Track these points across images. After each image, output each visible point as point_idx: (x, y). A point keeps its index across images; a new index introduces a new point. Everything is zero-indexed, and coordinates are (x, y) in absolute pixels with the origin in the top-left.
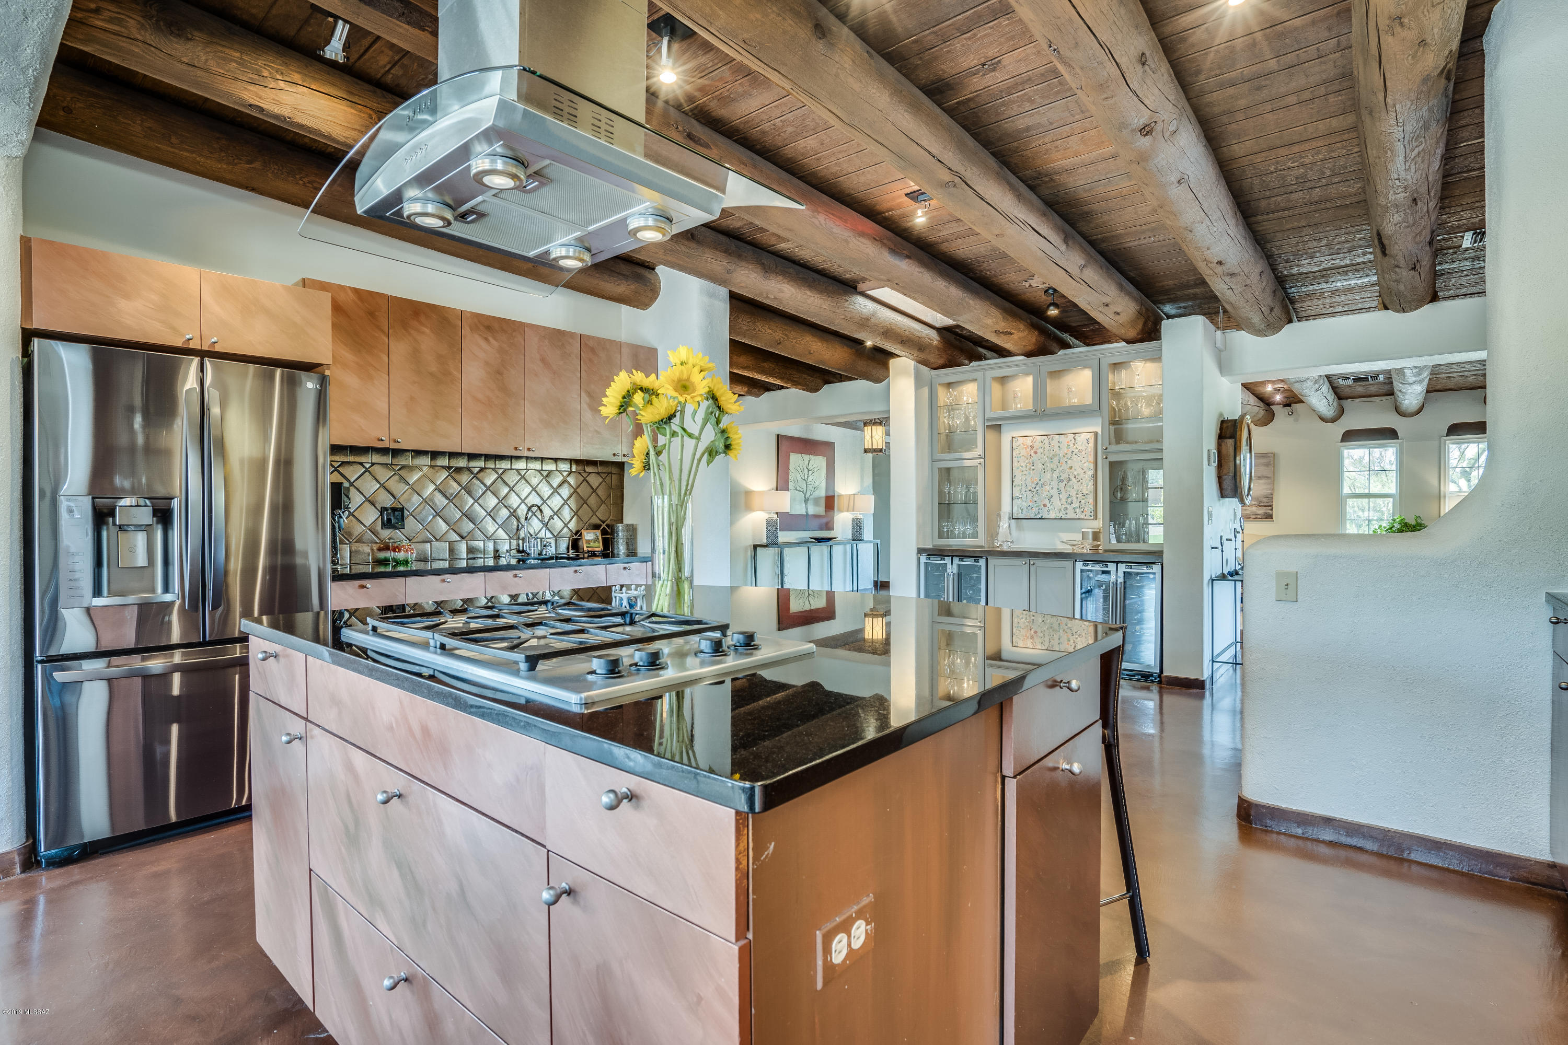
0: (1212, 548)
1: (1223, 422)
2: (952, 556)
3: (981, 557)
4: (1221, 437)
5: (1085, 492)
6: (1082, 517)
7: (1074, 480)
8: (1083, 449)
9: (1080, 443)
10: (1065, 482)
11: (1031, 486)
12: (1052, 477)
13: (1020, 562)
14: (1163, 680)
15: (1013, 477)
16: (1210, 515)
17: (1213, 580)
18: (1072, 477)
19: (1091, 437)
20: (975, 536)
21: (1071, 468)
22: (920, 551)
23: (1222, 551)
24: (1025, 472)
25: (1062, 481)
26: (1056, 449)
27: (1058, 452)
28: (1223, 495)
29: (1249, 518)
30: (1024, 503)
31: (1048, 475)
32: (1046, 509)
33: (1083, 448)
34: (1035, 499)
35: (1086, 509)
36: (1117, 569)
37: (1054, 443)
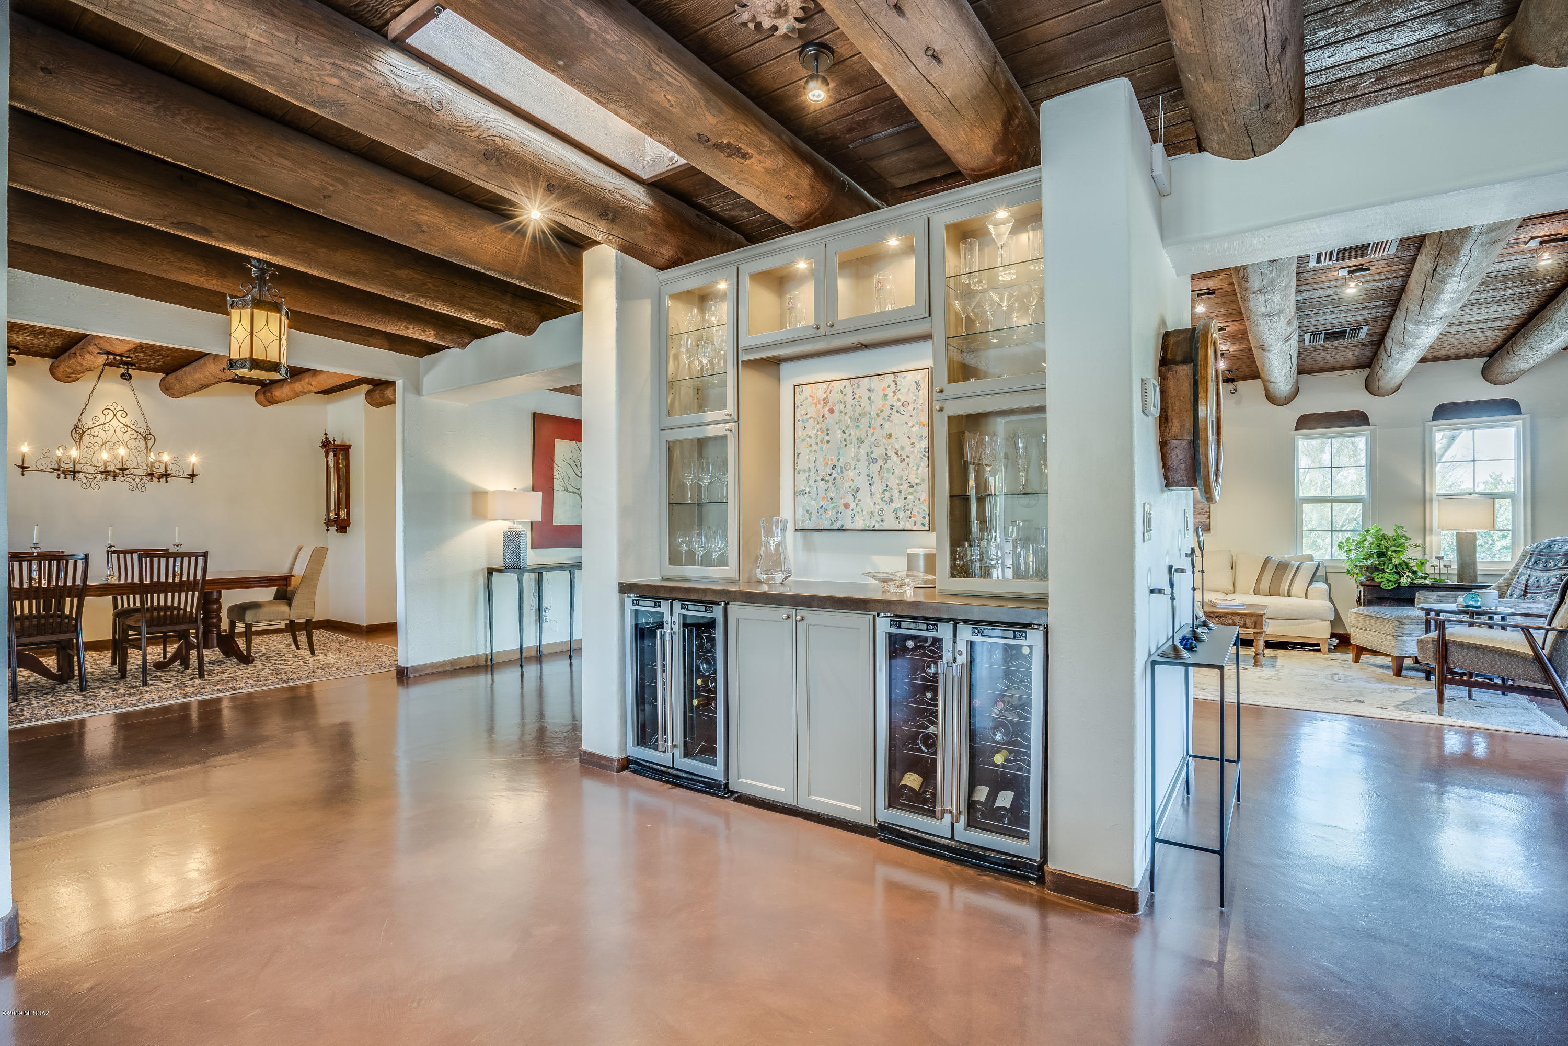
0: (1152, 591)
1: (1167, 335)
2: (674, 600)
3: (717, 603)
4: (1165, 362)
5: (913, 480)
6: (909, 526)
7: (894, 458)
8: (911, 401)
9: (904, 391)
10: (880, 463)
11: (824, 471)
12: (858, 453)
13: (781, 612)
14: (1048, 878)
15: (796, 455)
16: (1148, 522)
17: (1154, 663)
18: (891, 453)
19: (922, 376)
20: (723, 562)
21: (890, 436)
22: (625, 588)
23: (1173, 599)
24: (814, 447)
25: (874, 461)
26: (864, 402)
27: (868, 409)
28: (1168, 483)
30: (813, 503)
31: (852, 450)
32: (849, 512)
33: (910, 398)
34: (831, 494)
35: (915, 513)
36: (955, 635)
37: (862, 392)
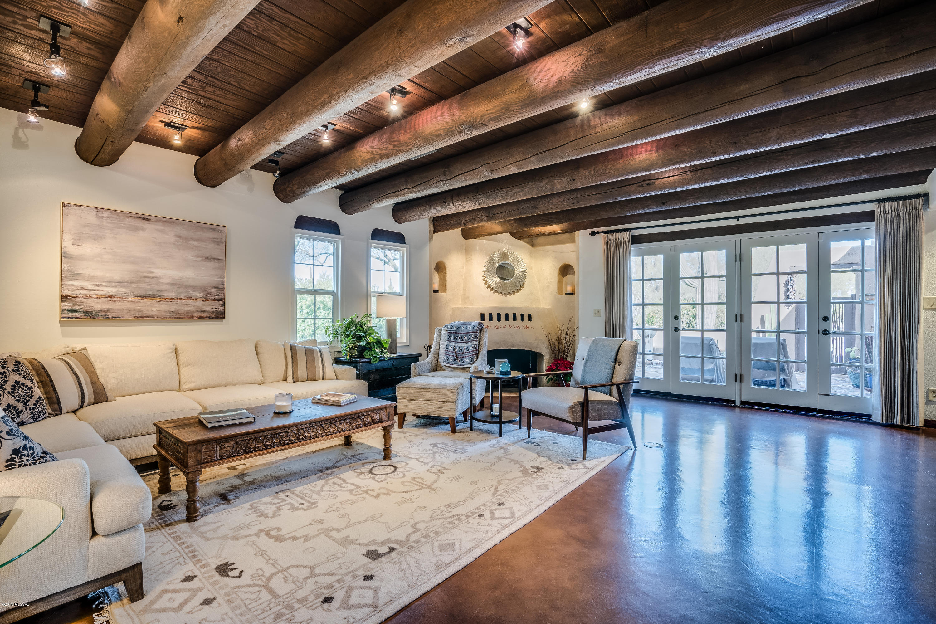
29: (192, 317)
